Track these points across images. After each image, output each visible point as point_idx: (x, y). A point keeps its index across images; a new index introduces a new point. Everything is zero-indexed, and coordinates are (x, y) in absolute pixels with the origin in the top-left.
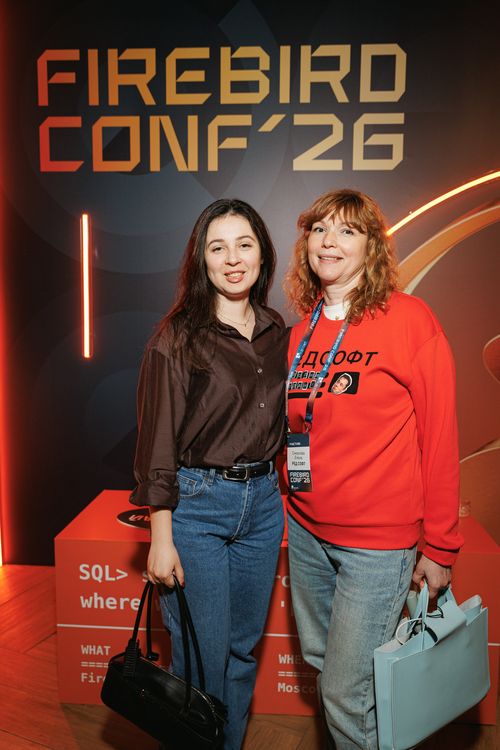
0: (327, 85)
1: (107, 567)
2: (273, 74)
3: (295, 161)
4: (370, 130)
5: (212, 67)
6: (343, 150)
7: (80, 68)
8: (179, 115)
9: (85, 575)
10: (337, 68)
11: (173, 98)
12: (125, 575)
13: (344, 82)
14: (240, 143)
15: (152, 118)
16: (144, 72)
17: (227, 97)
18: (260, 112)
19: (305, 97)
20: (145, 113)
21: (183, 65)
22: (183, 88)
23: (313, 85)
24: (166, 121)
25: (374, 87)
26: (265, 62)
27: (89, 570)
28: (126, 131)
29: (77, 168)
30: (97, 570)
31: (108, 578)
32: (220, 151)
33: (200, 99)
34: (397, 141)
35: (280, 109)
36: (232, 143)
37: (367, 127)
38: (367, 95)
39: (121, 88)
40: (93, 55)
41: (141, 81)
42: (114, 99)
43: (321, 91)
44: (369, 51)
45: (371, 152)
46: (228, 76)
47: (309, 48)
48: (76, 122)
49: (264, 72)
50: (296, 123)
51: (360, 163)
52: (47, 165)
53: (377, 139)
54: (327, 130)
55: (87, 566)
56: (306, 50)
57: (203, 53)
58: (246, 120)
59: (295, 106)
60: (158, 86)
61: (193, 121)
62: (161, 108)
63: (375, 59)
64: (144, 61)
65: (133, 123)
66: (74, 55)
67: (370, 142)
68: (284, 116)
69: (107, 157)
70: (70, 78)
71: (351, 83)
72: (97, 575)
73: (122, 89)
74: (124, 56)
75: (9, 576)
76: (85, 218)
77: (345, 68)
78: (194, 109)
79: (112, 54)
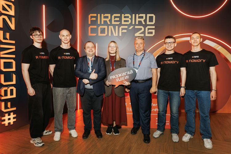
2: (131, 19)
3: (135, 34)
4: (149, 29)
5: (120, 17)
6: (144, 33)
7: (97, 17)
8: (114, 26)
10: (143, 18)
11: (113, 23)
14: (125, 31)
16: (108, 18)
17: (123, 23)
18: (129, 26)
19: (137, 23)
20: (108, 25)
21: (115, 17)
22: (115, 21)
24: (112, 27)
26: (130, 17)
28: (105, 29)
29: (95, 35)
32: (122, 32)
34: (153, 31)
35: (133, 25)
37: (148, 28)
38: (148, 23)
39: (104, 21)
40: (99, 15)
41: (108, 20)
42: (102, 23)
43: (140, 22)
44: (148, 15)
45: (149, 33)
46: (123, 19)
48: (95, 27)
50: (135, 28)
51: (147, 35)
52: (90, 34)
53: (150, 31)
54: (141, 29)
56: (137, 15)
58: (126, 27)
59: (135, 25)
60: (111, 20)
61: (117, 27)
62: (111, 24)
63: (150, 17)
64: (108, 16)
65: (106, 27)
66: (95, 15)
68: (133, 26)
69: (101, 33)
70: (95, 19)
71: (145, 21)
74: (104, 15)
75: (80, 111)
76: (97, 44)
77: (144, 18)
78: (117, 25)
79: (102, 15)
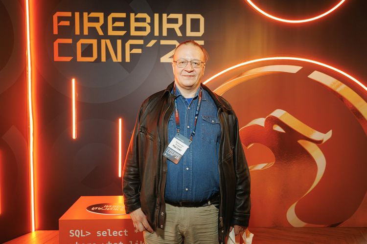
0: (173, 29)
1: (82, 231)
2: (152, 24)
3: (161, 58)
5: (127, 21)
7: (72, 19)
8: (113, 40)
9: (72, 235)
10: (177, 23)
11: (111, 32)
12: (90, 233)
13: (180, 28)
14: (139, 51)
15: (102, 40)
16: (99, 22)
17: (133, 33)
18: (147, 39)
19: (165, 34)
20: (99, 38)
21: (115, 20)
22: (115, 29)
24: (108, 41)
25: (192, 30)
26: (148, 20)
27: (74, 232)
28: (91, 45)
29: (70, 59)
30: (77, 232)
31: (82, 235)
32: (131, 54)
33: (122, 33)
35: (155, 38)
36: (135, 51)
38: (189, 33)
39: (89, 28)
40: (77, 14)
41: (98, 26)
42: (86, 32)
43: (171, 32)
44: (189, 17)
46: (133, 24)
47: (166, 14)
48: (70, 41)
49: (148, 23)
50: (161, 44)
52: (57, 58)
54: (173, 47)
55: (73, 231)
57: (123, 15)
58: (141, 42)
59: (161, 37)
60: (104, 27)
61: (119, 42)
62: (106, 36)
63: (192, 20)
64: (99, 18)
65: (94, 42)
66: (69, 14)
68: (156, 41)
69: (83, 55)
70: (67, 23)
71: (183, 28)
72: (77, 234)
74: (90, 16)
75: (38, 236)
76: (73, 80)
77: (180, 23)
78: (119, 37)
79: (85, 14)
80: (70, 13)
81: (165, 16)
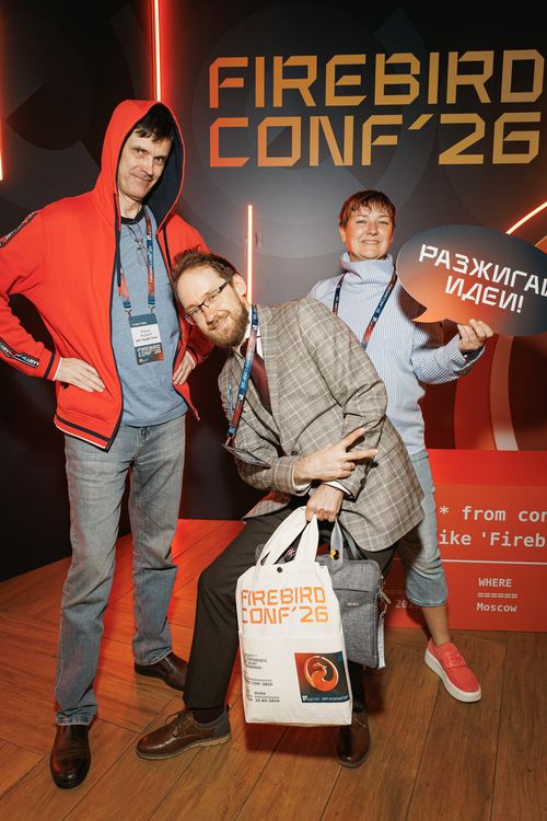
0: (472, 87)
2: (423, 78)
3: (441, 156)
4: (509, 128)
5: (367, 72)
6: (484, 147)
7: (248, 74)
8: (336, 116)
10: (481, 72)
11: (332, 100)
13: (486, 85)
14: (392, 140)
15: (312, 118)
16: (306, 77)
17: (381, 99)
18: (410, 112)
19: (451, 98)
20: (306, 114)
21: (341, 71)
22: (341, 91)
23: (459, 87)
24: (325, 120)
25: (515, 89)
26: (416, 68)
28: (289, 129)
29: (243, 163)
32: (373, 147)
33: (356, 100)
34: (533, 137)
35: (428, 109)
36: (384, 140)
37: (506, 125)
38: (507, 96)
40: (260, 62)
41: (303, 85)
42: (278, 102)
43: (466, 93)
44: (510, 56)
45: (509, 148)
46: (382, 79)
47: (456, 54)
48: (243, 122)
49: (414, 76)
50: (442, 122)
51: (499, 158)
52: (216, 161)
53: (515, 136)
54: (470, 128)
57: (360, 59)
58: (397, 119)
59: (442, 107)
60: (318, 89)
61: (349, 121)
62: (322, 109)
63: (516, 64)
64: (306, 67)
65: (295, 122)
66: (243, 62)
67: (509, 138)
68: (430, 116)
69: (270, 154)
70: (238, 82)
71: (493, 86)
73: (285, 92)
74: (288, 63)
76: (250, 208)
77: (489, 71)
78: (349, 110)
79: (278, 60)
80: (246, 59)
81: (453, 57)
